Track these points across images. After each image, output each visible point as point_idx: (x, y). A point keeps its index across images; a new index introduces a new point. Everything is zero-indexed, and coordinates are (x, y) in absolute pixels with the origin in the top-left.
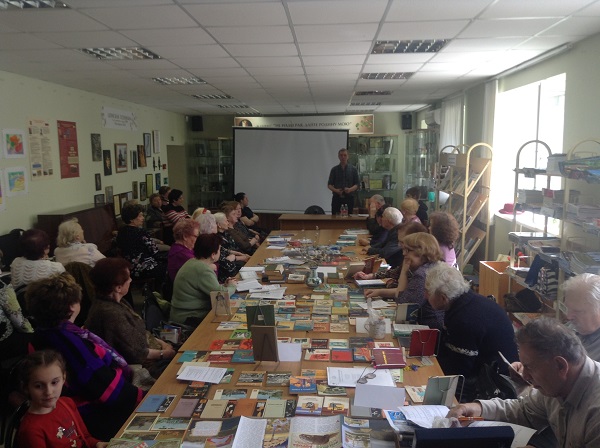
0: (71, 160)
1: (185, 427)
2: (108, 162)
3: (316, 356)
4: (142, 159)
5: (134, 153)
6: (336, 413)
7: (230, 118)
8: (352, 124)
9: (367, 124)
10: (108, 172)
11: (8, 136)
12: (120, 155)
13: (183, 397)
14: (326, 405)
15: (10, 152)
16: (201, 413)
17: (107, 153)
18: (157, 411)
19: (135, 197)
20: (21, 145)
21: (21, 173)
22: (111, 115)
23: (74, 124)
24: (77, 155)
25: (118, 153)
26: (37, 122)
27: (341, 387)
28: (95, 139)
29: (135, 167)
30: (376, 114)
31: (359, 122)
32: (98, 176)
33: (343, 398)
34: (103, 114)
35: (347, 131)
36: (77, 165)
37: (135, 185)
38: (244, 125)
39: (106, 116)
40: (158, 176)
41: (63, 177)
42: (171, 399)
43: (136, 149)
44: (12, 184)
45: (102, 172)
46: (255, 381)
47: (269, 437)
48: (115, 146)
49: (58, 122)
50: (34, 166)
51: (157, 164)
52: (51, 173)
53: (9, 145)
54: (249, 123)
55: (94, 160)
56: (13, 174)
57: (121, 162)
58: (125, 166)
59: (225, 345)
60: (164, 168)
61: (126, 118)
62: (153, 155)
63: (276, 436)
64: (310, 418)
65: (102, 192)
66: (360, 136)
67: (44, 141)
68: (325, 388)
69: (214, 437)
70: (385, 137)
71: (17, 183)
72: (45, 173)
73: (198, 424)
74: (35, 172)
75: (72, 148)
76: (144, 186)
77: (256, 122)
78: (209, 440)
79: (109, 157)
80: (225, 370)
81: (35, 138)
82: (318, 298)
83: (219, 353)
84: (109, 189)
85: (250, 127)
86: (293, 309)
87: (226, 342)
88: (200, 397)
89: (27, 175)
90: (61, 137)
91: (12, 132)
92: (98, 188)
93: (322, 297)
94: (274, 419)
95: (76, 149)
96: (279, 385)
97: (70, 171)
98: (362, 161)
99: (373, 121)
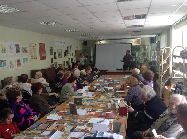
0: (43, 55)
1: (40, 132)
2: (55, 55)
3: (90, 114)
4: (67, 54)
5: (64, 52)
6: (85, 131)
7: (95, 41)
8: (133, 42)
9: (138, 41)
10: (55, 58)
11: (23, 48)
12: (59, 53)
13: (45, 124)
14: (84, 129)
15: (23, 52)
16: (47, 128)
17: (55, 52)
18: (36, 127)
19: (64, 65)
20: (27, 50)
21: (27, 58)
22: (56, 41)
23: (44, 44)
24: (45, 53)
25: (59, 52)
26: (32, 44)
27: (91, 124)
28: (51, 48)
29: (64, 56)
30: (141, 38)
31: (136, 41)
32: (52, 59)
33: (90, 127)
34: (54, 41)
35: (131, 44)
36: (45, 56)
37: (64, 62)
38: (99, 43)
39: (55, 42)
40: (72, 59)
41: (40, 59)
42: (42, 124)
43: (65, 51)
44: (24, 61)
45: (53, 58)
46: (68, 120)
47: (62, 137)
48: (58, 50)
49: (39, 44)
50: (31, 56)
51: (72, 55)
52: (36, 58)
53: (23, 51)
54: (101, 42)
55: (51, 54)
56: (24, 59)
57: (59, 55)
58: (61, 56)
59: (66, 109)
60: (74, 57)
61: (61, 42)
62: (70, 53)
63: (64, 137)
64: (77, 132)
65: (53, 64)
66: (136, 45)
67: (34, 49)
68: (87, 124)
69: (47, 136)
70: (144, 46)
71: (25, 61)
72: (35, 58)
73: (44, 132)
74: (31, 58)
75: (43, 51)
76: (67, 62)
77: (103, 42)
78: (45, 137)
79: (56, 53)
80: (61, 117)
81: (31, 48)
82: (102, 96)
83: (63, 112)
84: (56, 63)
85: (101, 44)
86: (93, 100)
87: (67, 108)
88: (49, 124)
89: (29, 59)
90: (40, 48)
91: (24, 47)
92: (52, 62)
93: (104, 96)
94: (66, 132)
95: (45, 51)
96: (74, 122)
97: (43, 58)
98: (137, 53)
99: (140, 41)
